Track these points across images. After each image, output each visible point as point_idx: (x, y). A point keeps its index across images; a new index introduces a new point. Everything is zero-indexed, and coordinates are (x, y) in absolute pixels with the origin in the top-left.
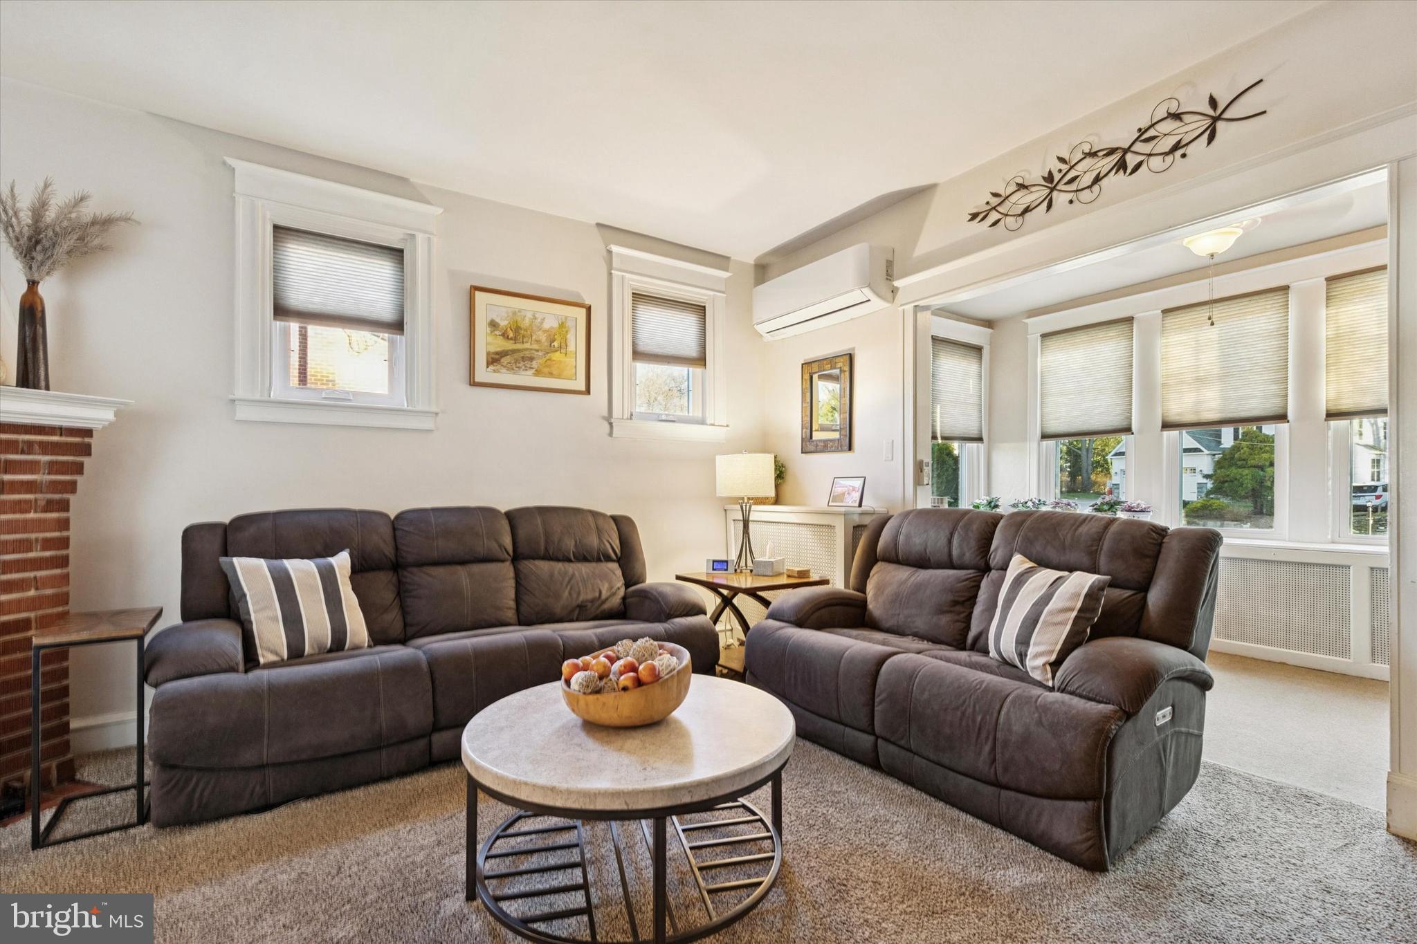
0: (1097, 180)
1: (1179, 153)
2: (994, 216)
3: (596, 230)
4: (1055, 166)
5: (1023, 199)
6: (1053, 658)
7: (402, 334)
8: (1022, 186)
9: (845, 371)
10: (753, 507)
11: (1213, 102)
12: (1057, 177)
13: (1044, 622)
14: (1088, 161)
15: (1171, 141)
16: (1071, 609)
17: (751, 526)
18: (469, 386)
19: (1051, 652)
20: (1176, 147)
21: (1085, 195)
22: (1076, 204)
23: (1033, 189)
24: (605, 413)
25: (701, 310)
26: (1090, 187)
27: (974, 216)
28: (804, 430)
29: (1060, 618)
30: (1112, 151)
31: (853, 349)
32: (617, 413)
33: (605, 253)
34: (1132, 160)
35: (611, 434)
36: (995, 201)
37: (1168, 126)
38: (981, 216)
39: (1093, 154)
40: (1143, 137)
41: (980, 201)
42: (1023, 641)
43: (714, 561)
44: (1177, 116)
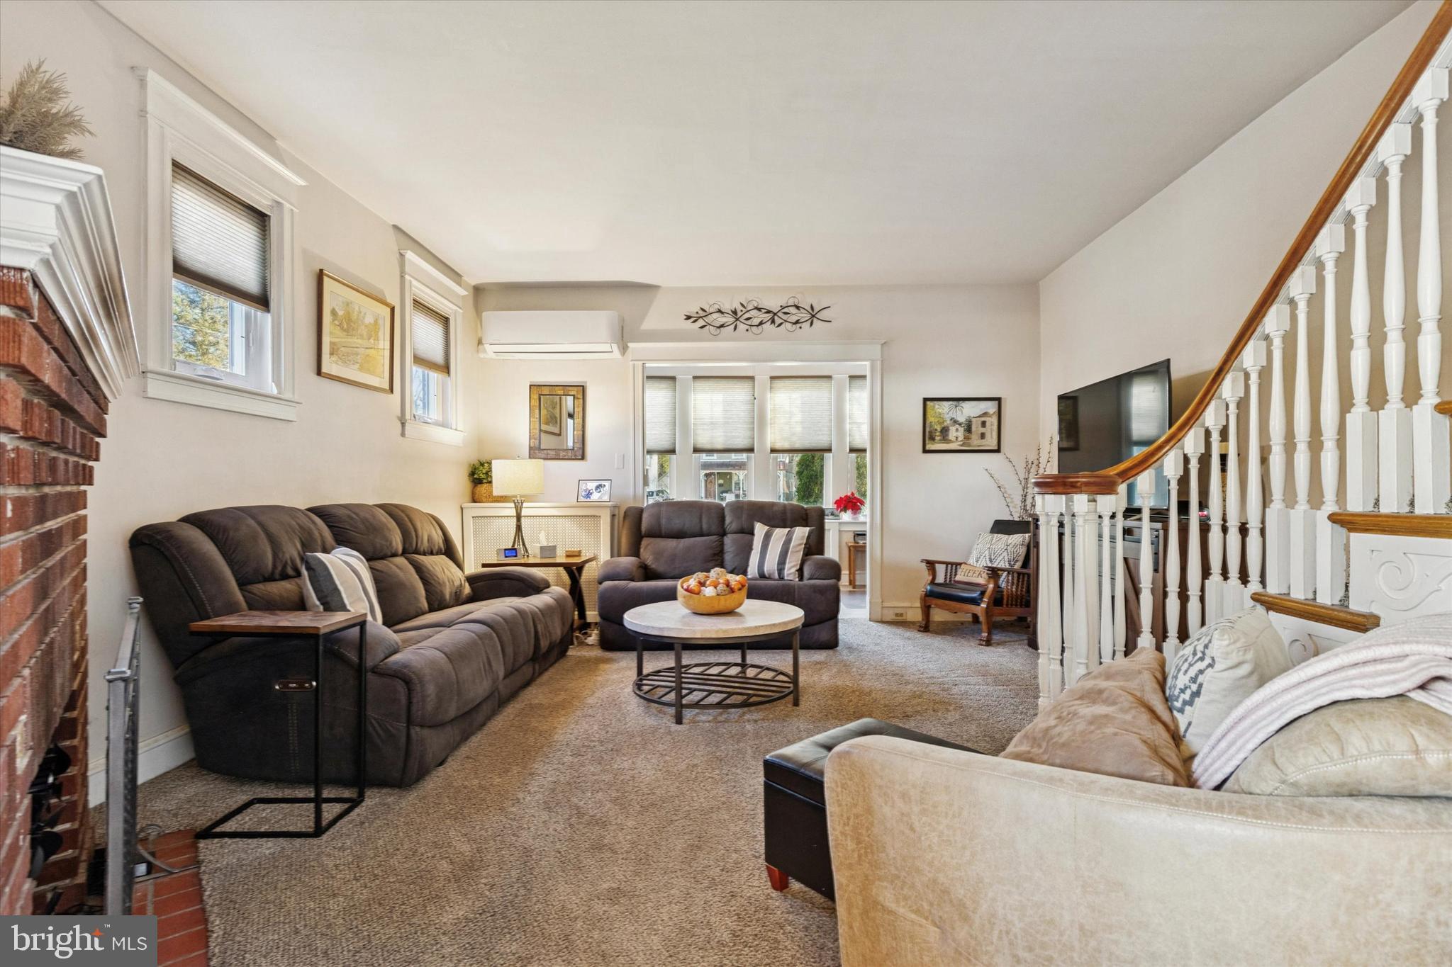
0: (761, 323)
1: (798, 325)
2: (701, 323)
3: (391, 230)
4: (739, 308)
5: (722, 320)
6: (798, 567)
7: (268, 311)
8: (720, 311)
9: (578, 398)
10: (525, 505)
11: (812, 308)
12: (739, 314)
13: (792, 552)
14: (755, 311)
15: (796, 318)
16: (801, 544)
17: (523, 520)
18: (316, 376)
19: (796, 565)
20: (797, 322)
21: (754, 329)
22: (750, 332)
23: (726, 315)
24: (399, 413)
25: (445, 321)
26: (757, 326)
27: (688, 318)
28: (532, 441)
29: (798, 549)
30: (769, 312)
31: (586, 382)
32: (408, 416)
33: (398, 255)
34: (778, 321)
35: (403, 434)
36: (702, 313)
37: (793, 310)
38: (693, 319)
39: (759, 309)
40: (784, 311)
41: (693, 309)
42: (782, 562)
43: (506, 550)
44: (798, 308)
